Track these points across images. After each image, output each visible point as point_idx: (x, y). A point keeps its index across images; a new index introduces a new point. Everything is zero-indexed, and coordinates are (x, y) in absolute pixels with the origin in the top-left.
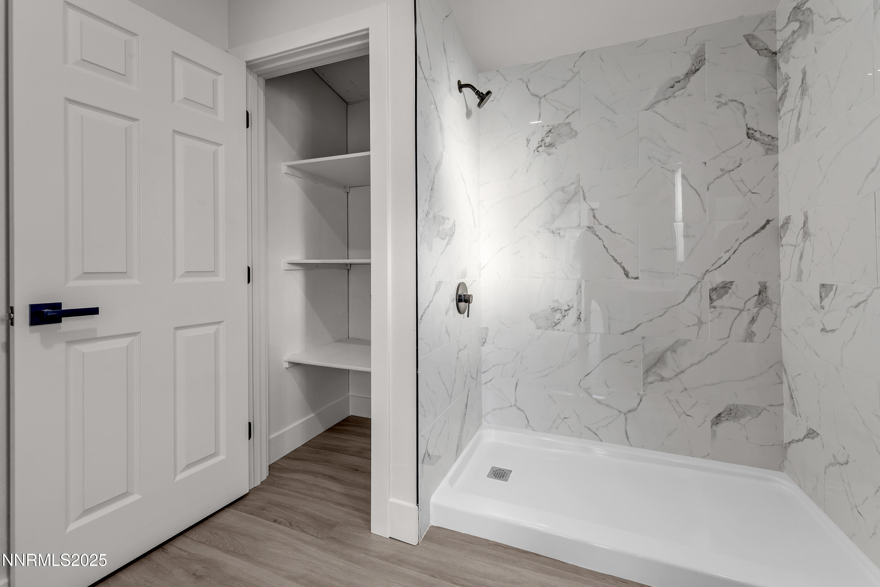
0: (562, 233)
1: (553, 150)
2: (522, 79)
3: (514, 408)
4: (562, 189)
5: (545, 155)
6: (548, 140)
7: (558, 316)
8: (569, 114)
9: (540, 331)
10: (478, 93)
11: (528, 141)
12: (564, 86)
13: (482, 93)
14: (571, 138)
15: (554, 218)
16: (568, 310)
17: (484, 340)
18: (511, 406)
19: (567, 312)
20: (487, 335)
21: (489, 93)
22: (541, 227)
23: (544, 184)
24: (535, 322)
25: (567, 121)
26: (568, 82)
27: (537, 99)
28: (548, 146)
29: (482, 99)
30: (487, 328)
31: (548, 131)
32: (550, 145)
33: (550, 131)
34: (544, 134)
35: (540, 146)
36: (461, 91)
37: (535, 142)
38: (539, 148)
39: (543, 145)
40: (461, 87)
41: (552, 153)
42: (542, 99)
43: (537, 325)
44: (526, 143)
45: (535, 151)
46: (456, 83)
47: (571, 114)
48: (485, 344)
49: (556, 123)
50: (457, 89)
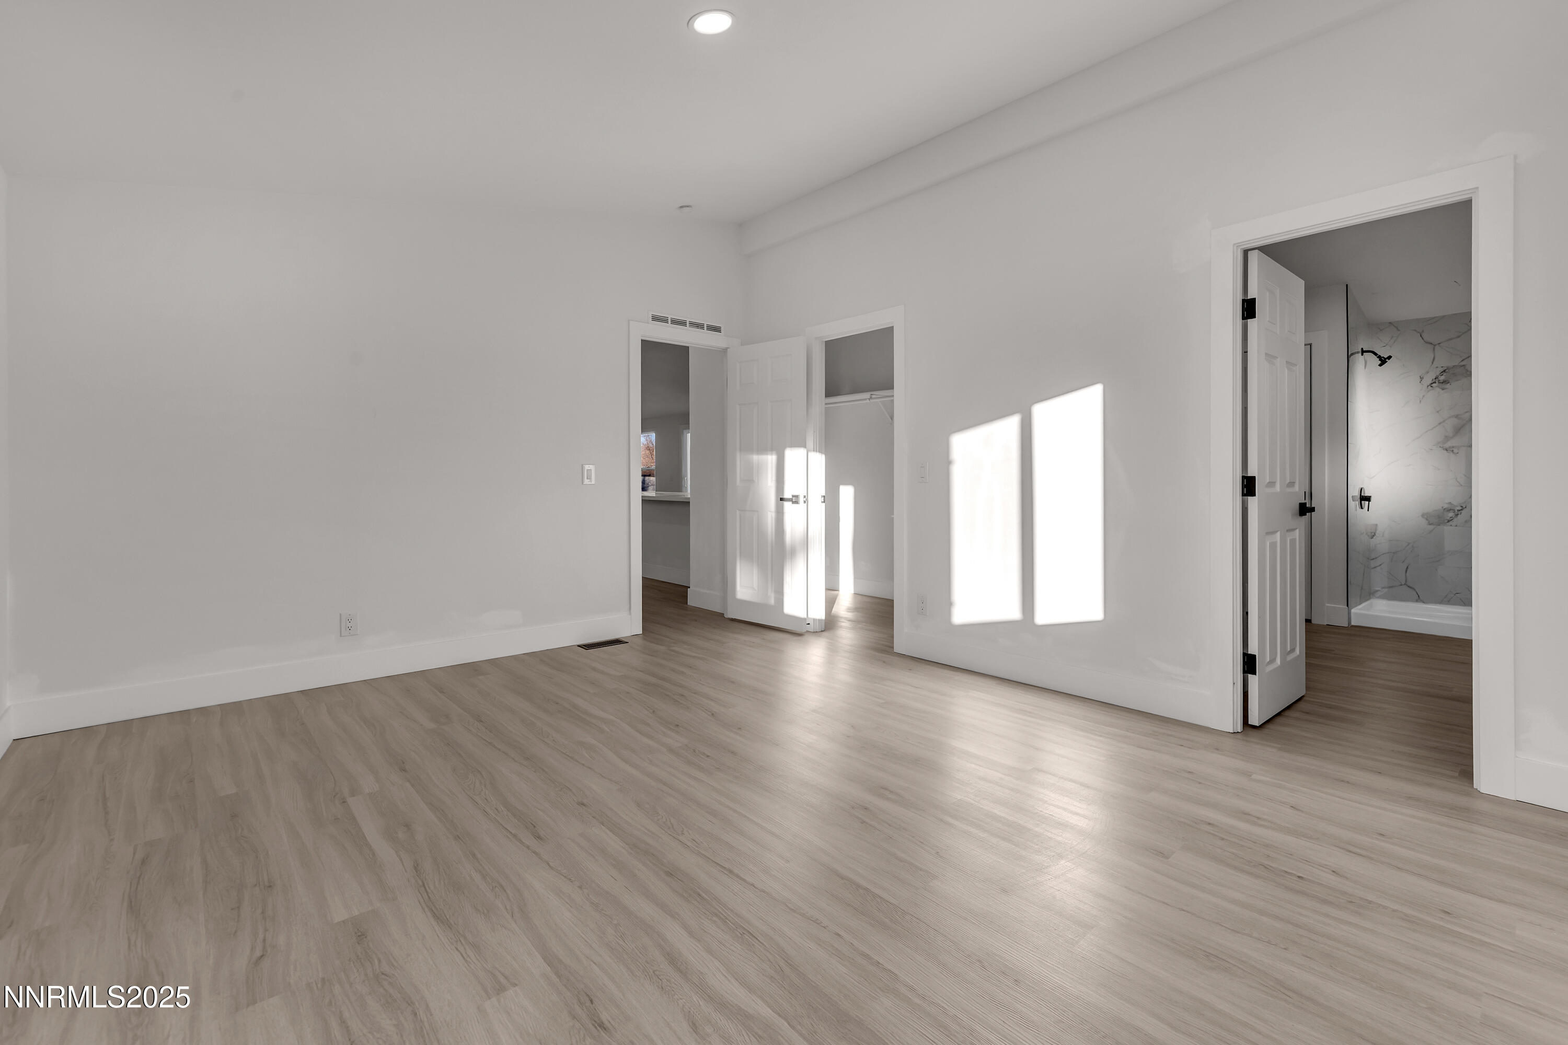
0: (1456, 451)
1: (1448, 386)
2: (1415, 330)
3: (1405, 586)
4: (1457, 416)
5: (1438, 390)
6: (1442, 378)
7: (1451, 514)
8: (1463, 358)
9: (1431, 527)
10: (1380, 357)
11: (1421, 378)
12: (1459, 337)
13: (1383, 357)
14: (1466, 377)
15: (1447, 438)
16: (1462, 510)
17: (1373, 534)
18: (1401, 585)
19: (1460, 511)
20: (1376, 530)
21: (1390, 357)
22: (1434, 445)
23: (1438, 412)
24: (1427, 519)
25: (1462, 363)
26: (1463, 333)
27: (1432, 346)
28: (1442, 383)
29: (1383, 361)
30: (1377, 525)
31: (1442, 370)
32: (1445, 382)
33: (1444, 371)
34: (1438, 373)
35: (1434, 383)
36: (1362, 355)
37: (1428, 379)
38: (1433, 385)
39: (1437, 381)
40: (1363, 352)
41: (1446, 389)
42: (1437, 347)
43: (1429, 522)
44: (1420, 380)
45: (1428, 386)
46: (1360, 350)
47: (1466, 358)
48: (1374, 537)
49: (1450, 364)
50: (1360, 354)
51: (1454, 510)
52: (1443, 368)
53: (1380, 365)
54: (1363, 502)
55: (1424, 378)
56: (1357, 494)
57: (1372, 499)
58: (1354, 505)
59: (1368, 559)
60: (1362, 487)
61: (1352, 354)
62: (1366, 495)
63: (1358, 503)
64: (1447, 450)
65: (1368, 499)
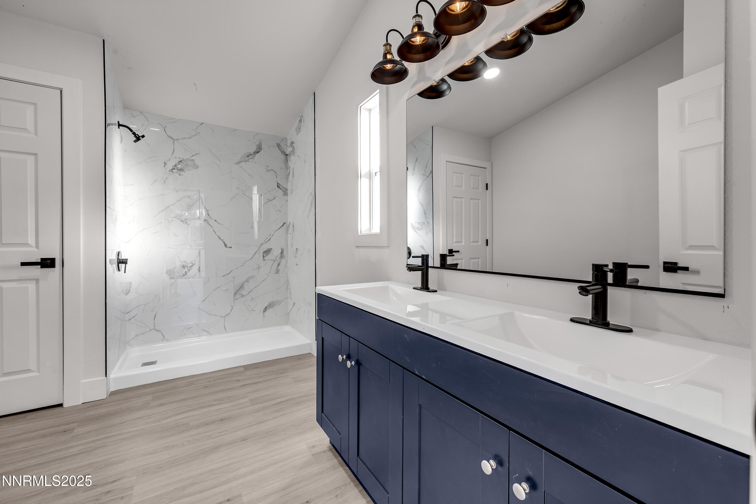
0: (188, 222)
1: (183, 173)
2: (160, 124)
4: (189, 197)
5: (177, 175)
6: (179, 167)
7: (186, 270)
9: (173, 280)
10: (134, 134)
11: (165, 164)
12: (190, 138)
13: (137, 135)
14: (194, 169)
15: (183, 212)
16: (192, 266)
17: (128, 291)
18: (151, 330)
20: (130, 287)
21: (143, 136)
22: (174, 217)
23: (176, 192)
24: (169, 275)
25: (192, 158)
26: (193, 136)
27: (172, 140)
28: (180, 170)
29: (138, 138)
30: (131, 283)
31: (179, 161)
32: (181, 170)
33: (181, 161)
34: (177, 162)
35: (174, 169)
36: (119, 128)
37: (170, 165)
38: (174, 171)
39: (176, 168)
40: (120, 125)
41: (182, 175)
42: (176, 141)
43: (171, 277)
44: (164, 165)
45: (170, 171)
46: (117, 123)
47: (194, 155)
48: (129, 294)
49: (185, 158)
50: (117, 127)
51: (187, 266)
52: (180, 159)
53: (135, 141)
54: (120, 265)
55: (167, 163)
56: (114, 257)
57: (129, 262)
58: (112, 268)
59: (124, 313)
60: (119, 250)
61: (109, 125)
62: (123, 258)
63: (115, 266)
64: (182, 221)
65: (125, 262)
